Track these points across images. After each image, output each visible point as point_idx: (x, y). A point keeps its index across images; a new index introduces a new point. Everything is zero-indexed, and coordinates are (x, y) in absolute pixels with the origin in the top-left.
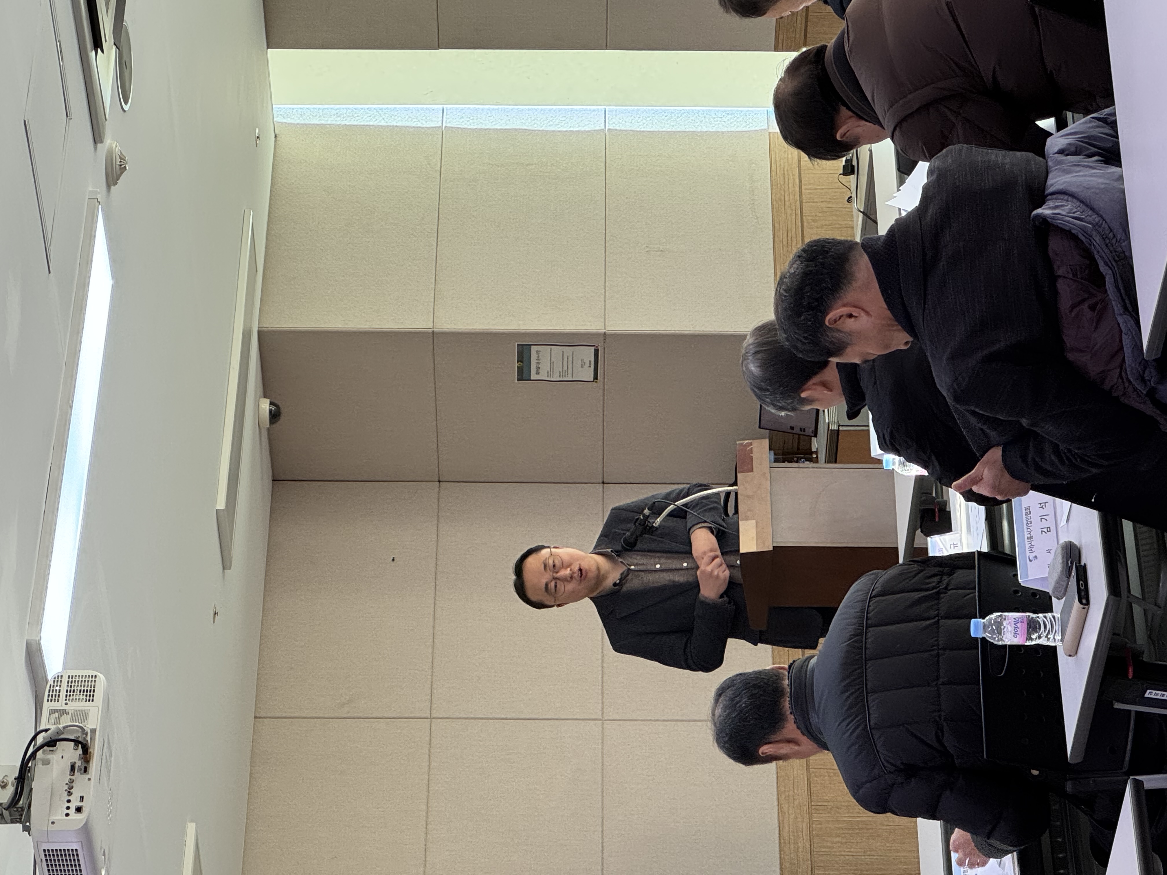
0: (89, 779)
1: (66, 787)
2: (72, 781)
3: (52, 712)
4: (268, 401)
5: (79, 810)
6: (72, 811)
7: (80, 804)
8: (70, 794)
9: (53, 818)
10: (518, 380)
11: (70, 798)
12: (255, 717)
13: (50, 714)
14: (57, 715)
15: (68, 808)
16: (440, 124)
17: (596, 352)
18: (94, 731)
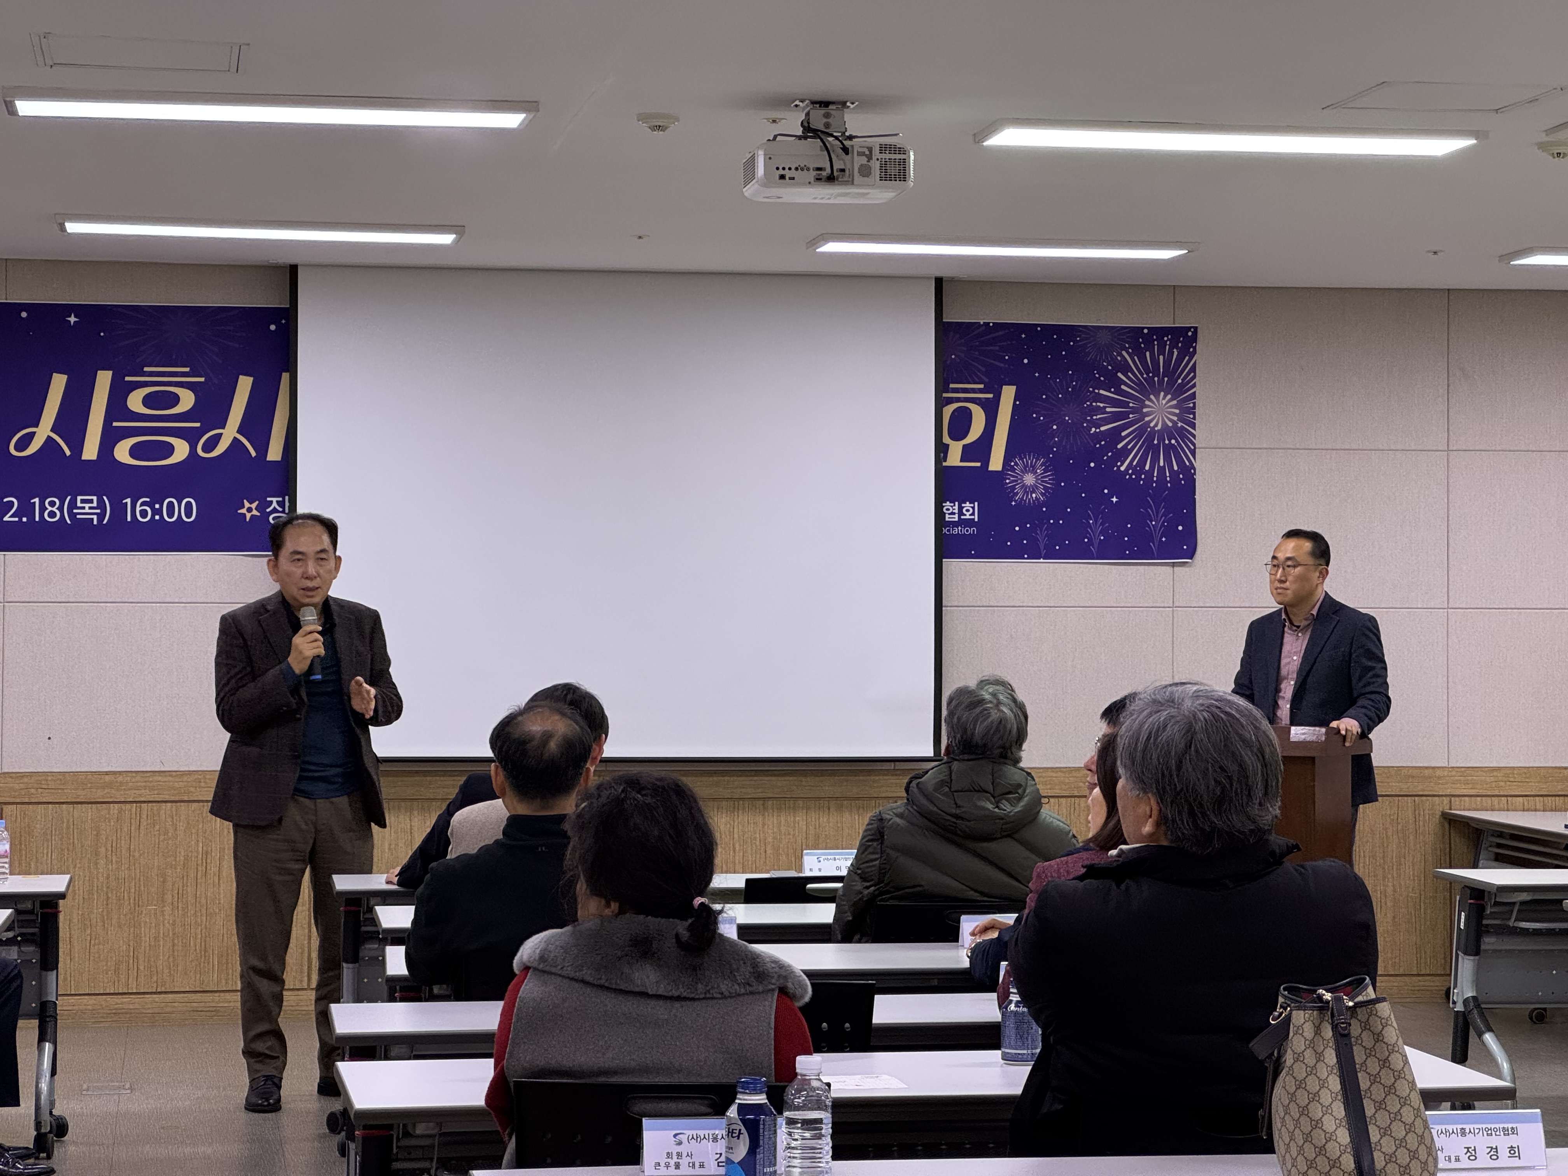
0: (810, 183)
1: (802, 165)
2: (808, 169)
3: (870, 149)
5: (782, 177)
6: (781, 172)
7: (787, 177)
8: (797, 169)
9: (773, 158)
11: (793, 170)
13: (867, 148)
14: (867, 153)
15: (784, 169)
18: (852, 182)
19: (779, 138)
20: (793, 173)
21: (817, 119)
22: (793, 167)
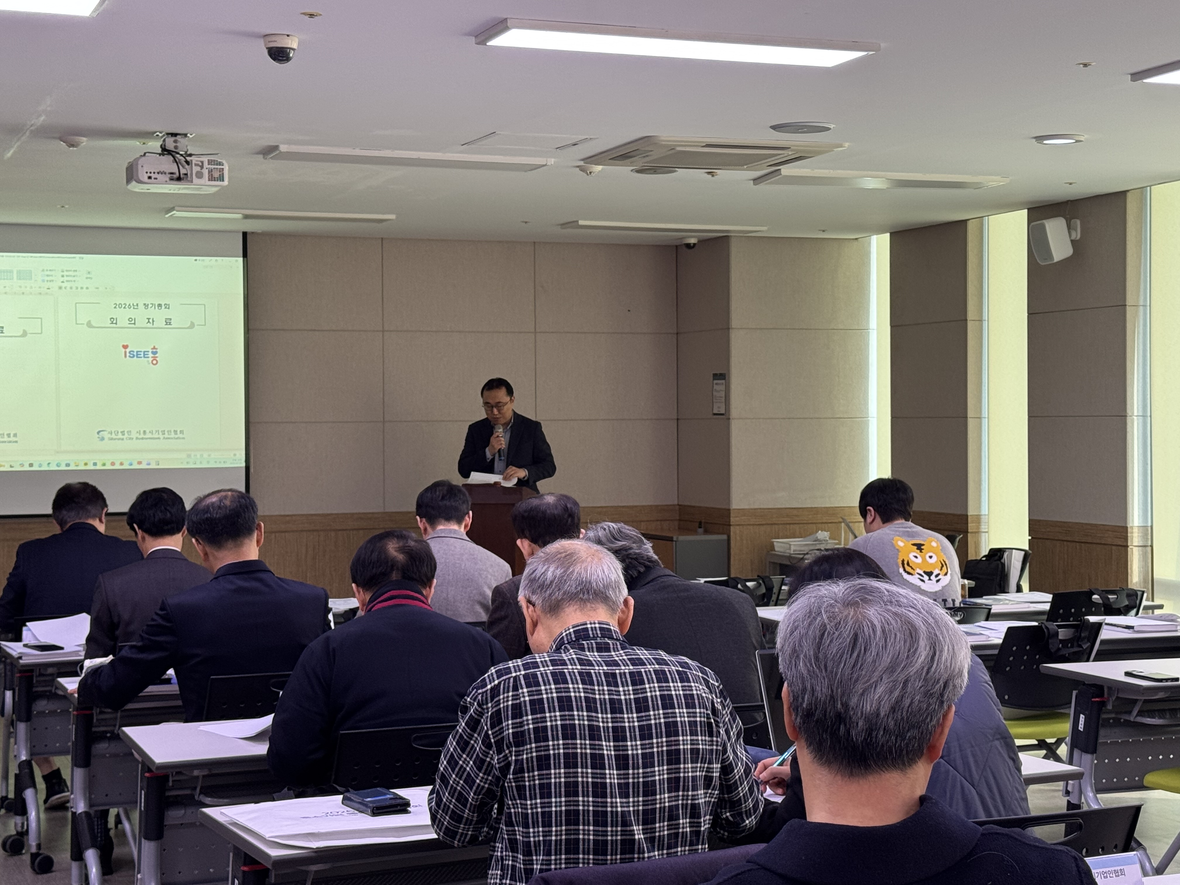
0: (167, 181)
1: (162, 171)
2: (165, 173)
4: (695, 243)
5: (150, 178)
6: (149, 175)
7: (153, 178)
8: (158, 173)
9: (144, 166)
10: (713, 374)
12: (534, 242)
13: (201, 161)
15: (151, 173)
17: (724, 414)
18: (192, 181)
19: (147, 154)
20: (156, 175)
21: (170, 144)
22: (156, 171)
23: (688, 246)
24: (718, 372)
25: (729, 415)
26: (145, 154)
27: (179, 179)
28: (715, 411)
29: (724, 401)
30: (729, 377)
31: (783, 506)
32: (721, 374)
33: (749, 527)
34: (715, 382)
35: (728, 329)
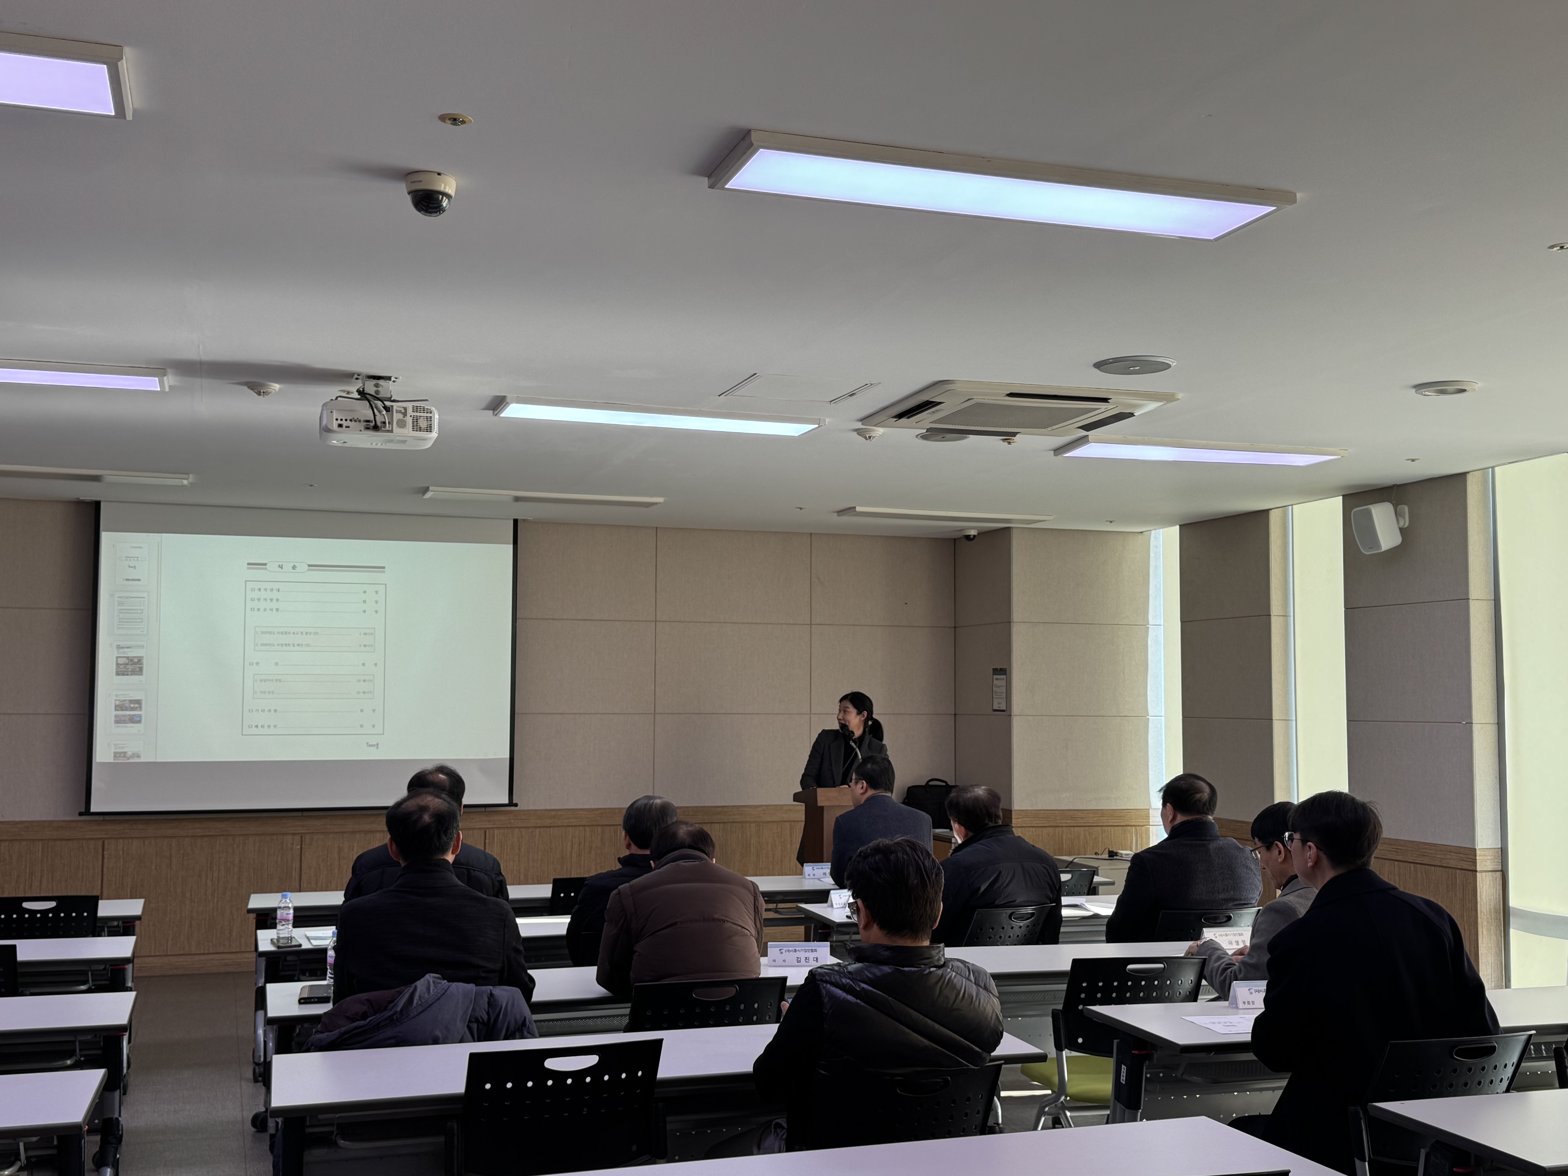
0: (361, 431)
1: (355, 418)
2: (360, 421)
3: (405, 409)
4: (976, 534)
5: (340, 426)
6: (339, 422)
7: (344, 426)
8: (351, 420)
9: (334, 412)
10: (993, 669)
11: (348, 421)
12: (811, 534)
13: (403, 407)
14: (403, 411)
15: (341, 420)
16: (1150, 623)
17: (1003, 711)
18: (392, 431)
19: (339, 399)
20: (348, 423)
21: (370, 388)
22: (349, 419)
23: (968, 537)
24: (999, 667)
25: (1011, 712)
26: (337, 398)
27: (376, 428)
28: (995, 708)
29: (1005, 697)
30: (1010, 672)
31: (1067, 808)
32: (1001, 669)
33: (1031, 829)
34: (995, 677)
35: (1010, 622)
